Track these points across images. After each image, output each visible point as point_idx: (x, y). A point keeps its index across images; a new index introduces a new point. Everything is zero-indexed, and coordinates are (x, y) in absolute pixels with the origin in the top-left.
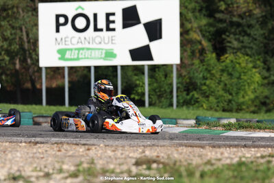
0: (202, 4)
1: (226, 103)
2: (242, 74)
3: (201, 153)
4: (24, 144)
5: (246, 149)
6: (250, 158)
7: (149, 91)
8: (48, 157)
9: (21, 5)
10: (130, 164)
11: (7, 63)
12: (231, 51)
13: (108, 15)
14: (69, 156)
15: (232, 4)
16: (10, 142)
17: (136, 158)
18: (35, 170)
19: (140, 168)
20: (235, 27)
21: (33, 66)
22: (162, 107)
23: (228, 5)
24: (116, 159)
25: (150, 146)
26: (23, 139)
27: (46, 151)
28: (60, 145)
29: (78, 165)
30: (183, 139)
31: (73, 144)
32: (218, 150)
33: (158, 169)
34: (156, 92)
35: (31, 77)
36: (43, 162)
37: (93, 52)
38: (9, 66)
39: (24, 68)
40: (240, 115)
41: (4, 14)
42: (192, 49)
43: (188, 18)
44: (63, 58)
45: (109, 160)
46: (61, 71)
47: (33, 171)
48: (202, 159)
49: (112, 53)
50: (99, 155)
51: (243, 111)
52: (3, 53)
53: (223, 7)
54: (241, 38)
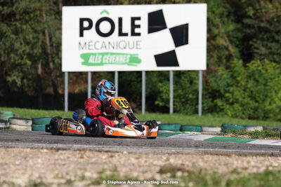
0: (230, 8)
1: (252, 111)
2: (269, 80)
3: (226, 162)
4: (45, 150)
5: (273, 157)
6: (277, 167)
7: (174, 98)
8: (69, 164)
9: (44, 8)
10: (154, 172)
11: (29, 67)
12: (259, 57)
13: (133, 19)
14: (92, 163)
15: (261, 9)
16: (32, 148)
17: (160, 166)
18: (56, 177)
19: (164, 176)
20: (263, 33)
21: (55, 70)
22: (187, 114)
23: (257, 10)
24: (140, 166)
25: (174, 154)
26: (44, 145)
27: (68, 158)
28: (83, 152)
29: (100, 173)
30: (209, 147)
31: (96, 151)
32: (244, 158)
33: (183, 177)
34: (180, 99)
35: (53, 82)
36: (64, 169)
37: (117, 57)
38: (30, 71)
39: (46, 72)
40: (267, 123)
41: (27, 17)
42: (219, 54)
43: (215, 23)
44: (86, 63)
45: (132, 167)
46: (84, 76)
47: (54, 178)
48: (228, 168)
49: (137, 58)
50: (122, 162)
51: (271, 119)
52: (25, 57)
53: (251, 12)
54: (269, 44)
